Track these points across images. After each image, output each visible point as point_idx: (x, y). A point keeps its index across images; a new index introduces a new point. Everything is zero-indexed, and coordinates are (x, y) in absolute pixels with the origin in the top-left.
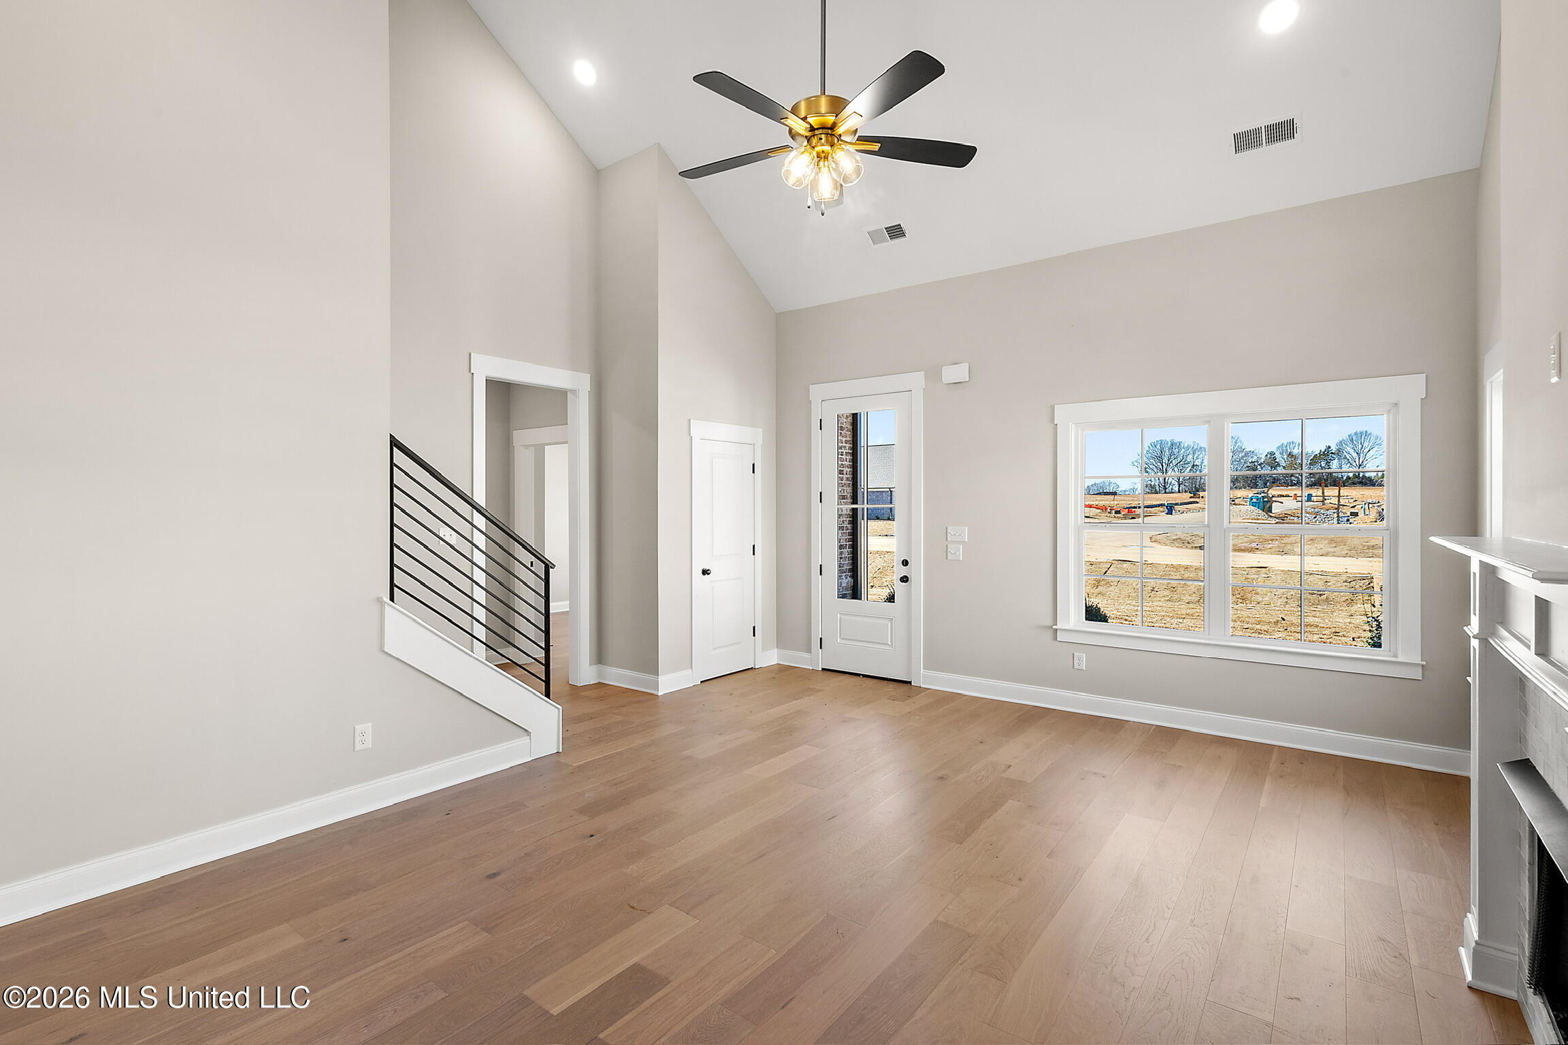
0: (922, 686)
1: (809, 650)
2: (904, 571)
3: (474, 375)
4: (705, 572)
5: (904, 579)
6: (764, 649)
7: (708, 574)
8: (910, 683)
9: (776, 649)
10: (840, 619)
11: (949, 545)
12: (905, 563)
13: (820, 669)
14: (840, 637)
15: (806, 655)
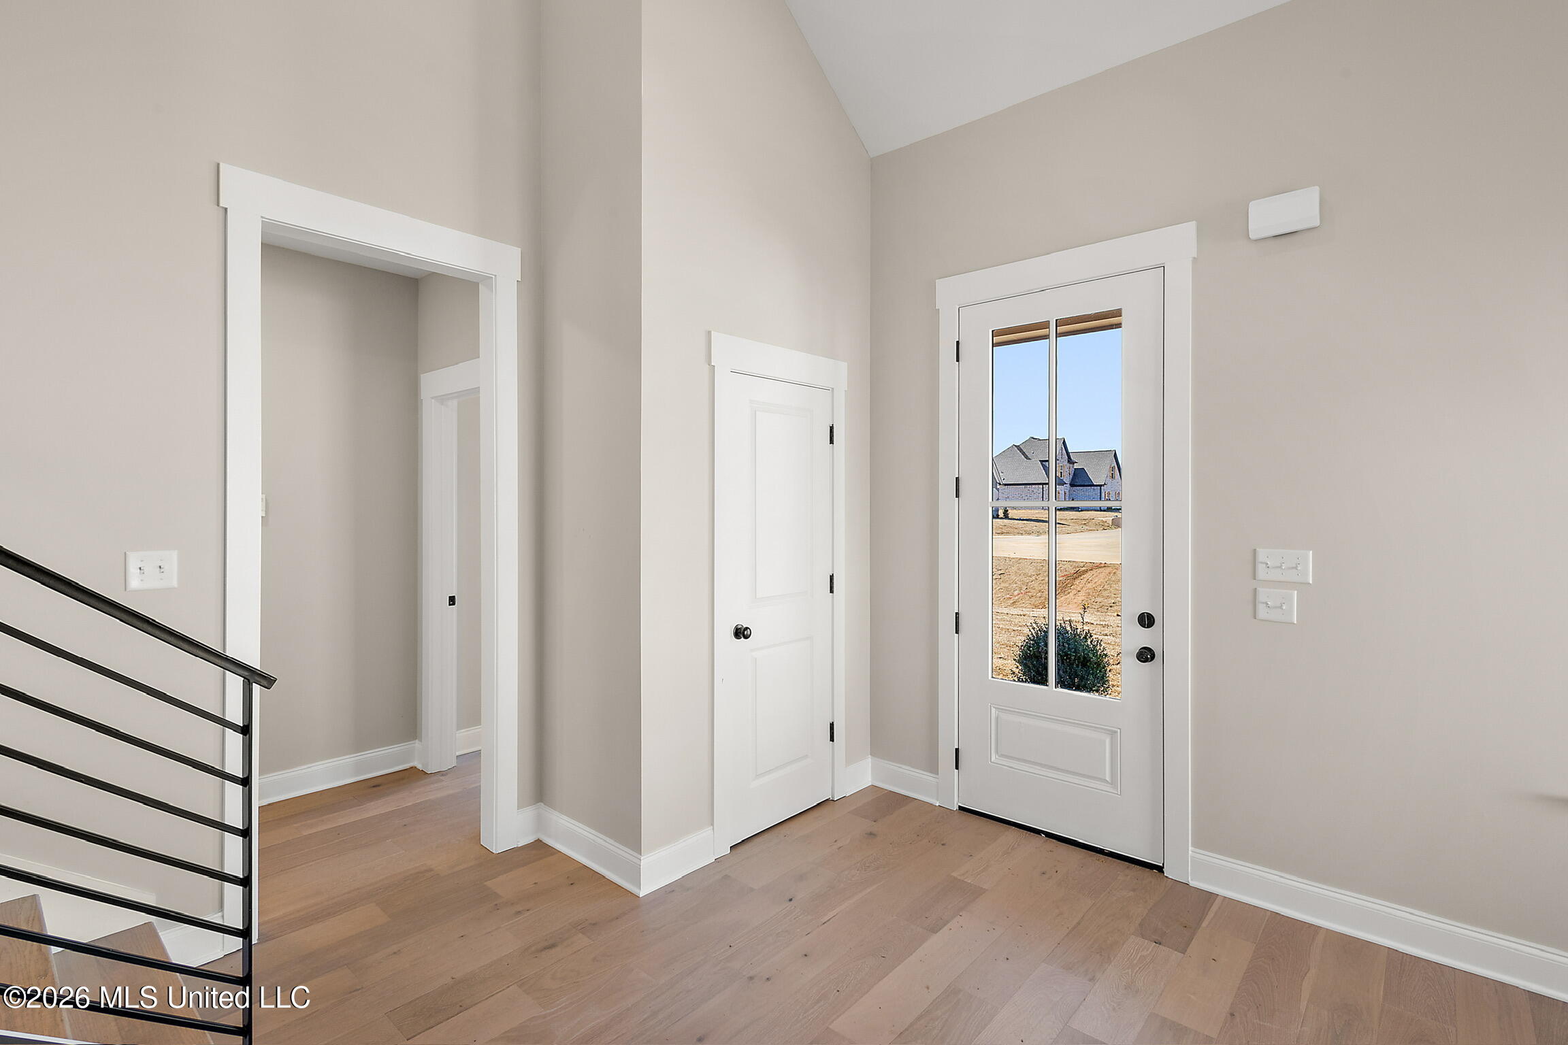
0: (1193, 883)
1: (933, 768)
2: (1144, 638)
3: (228, 210)
4: (740, 633)
5: (1146, 655)
6: (850, 760)
7: (746, 637)
8: (1160, 869)
9: (869, 759)
10: (997, 718)
11: (1260, 589)
12: (1146, 620)
13: (956, 808)
14: (997, 752)
15: (927, 777)
